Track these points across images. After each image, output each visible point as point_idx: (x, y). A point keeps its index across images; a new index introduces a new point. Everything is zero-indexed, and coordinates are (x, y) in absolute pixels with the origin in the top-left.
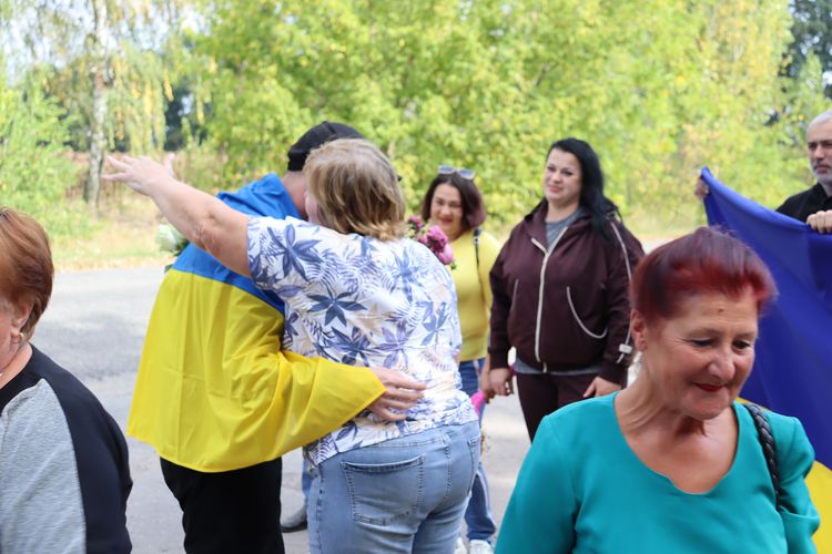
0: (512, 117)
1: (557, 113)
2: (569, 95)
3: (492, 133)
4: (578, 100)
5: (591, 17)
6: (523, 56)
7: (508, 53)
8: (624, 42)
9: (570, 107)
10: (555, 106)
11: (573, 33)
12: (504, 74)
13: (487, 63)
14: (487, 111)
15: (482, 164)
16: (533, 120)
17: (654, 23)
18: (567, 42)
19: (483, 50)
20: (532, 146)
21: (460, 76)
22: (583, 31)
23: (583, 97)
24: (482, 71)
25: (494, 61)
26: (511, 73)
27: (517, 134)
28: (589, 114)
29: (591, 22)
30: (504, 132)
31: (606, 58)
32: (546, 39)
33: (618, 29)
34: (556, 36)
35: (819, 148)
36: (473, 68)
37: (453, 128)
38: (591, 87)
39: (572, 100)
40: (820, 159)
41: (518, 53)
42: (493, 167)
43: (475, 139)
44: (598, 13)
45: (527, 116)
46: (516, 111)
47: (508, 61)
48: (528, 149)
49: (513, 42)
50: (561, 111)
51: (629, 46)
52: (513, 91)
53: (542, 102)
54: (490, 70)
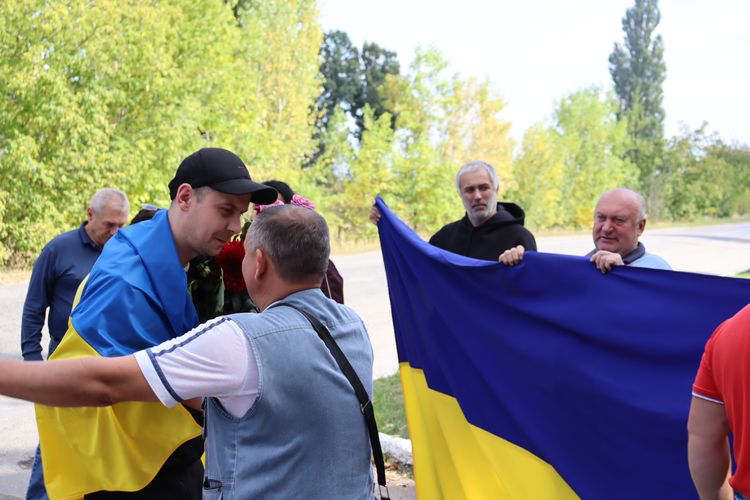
0: (97, 156)
1: (138, 152)
2: (147, 137)
3: (76, 170)
4: (156, 142)
5: (167, 69)
6: (107, 101)
7: (93, 98)
8: (194, 92)
9: (149, 147)
10: (136, 146)
11: (151, 83)
12: (89, 117)
13: (75, 107)
14: (74, 151)
15: (69, 200)
16: (116, 159)
17: (220, 77)
18: (143, 90)
19: (70, 94)
20: (116, 182)
21: (48, 118)
22: (160, 81)
23: (160, 139)
24: (70, 114)
25: (80, 105)
26: (96, 116)
27: (101, 172)
28: (166, 155)
29: (165, 73)
30: (90, 171)
31: (178, 105)
32: (125, 86)
33: (189, 80)
34: (133, 84)
35: (477, 190)
36: (60, 109)
37: (41, 165)
38: (167, 131)
39: (151, 141)
40: (479, 200)
41: (103, 98)
42: (80, 202)
43: (61, 175)
44: (172, 66)
45: (110, 155)
46: (100, 150)
47: (92, 106)
48: (112, 185)
49: (97, 88)
50: (141, 152)
51: (199, 95)
52: (99, 133)
53: (121, 143)
54: (77, 112)
